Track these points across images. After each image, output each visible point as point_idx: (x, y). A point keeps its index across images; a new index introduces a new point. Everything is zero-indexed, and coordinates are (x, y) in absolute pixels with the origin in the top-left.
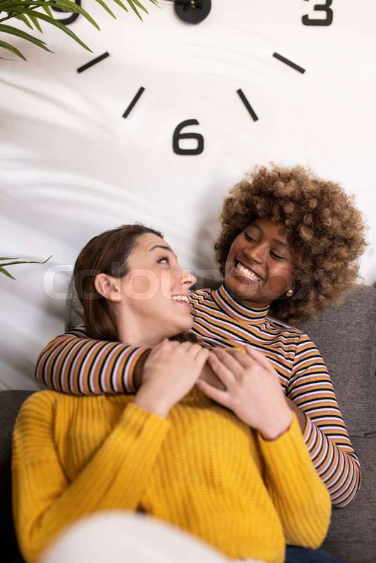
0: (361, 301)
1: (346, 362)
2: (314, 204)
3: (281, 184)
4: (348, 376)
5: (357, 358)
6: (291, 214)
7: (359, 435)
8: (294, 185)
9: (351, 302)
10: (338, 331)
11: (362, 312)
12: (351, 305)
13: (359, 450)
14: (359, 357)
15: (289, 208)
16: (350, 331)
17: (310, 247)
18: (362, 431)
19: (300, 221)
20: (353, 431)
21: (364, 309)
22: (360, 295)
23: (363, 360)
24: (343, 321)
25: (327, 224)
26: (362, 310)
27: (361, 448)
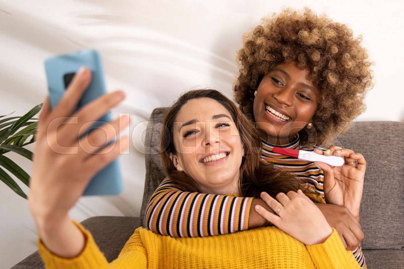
0: (397, 136)
1: (388, 187)
2: (335, 50)
3: (305, 33)
4: (389, 199)
5: (396, 184)
6: (318, 62)
7: (396, 248)
8: (317, 33)
9: (389, 137)
10: (380, 161)
11: (399, 145)
12: (390, 140)
13: (397, 261)
14: (397, 183)
15: (316, 57)
16: (390, 161)
17: (335, 89)
18: (399, 244)
19: (326, 67)
20: (392, 245)
21: (401, 143)
22: (397, 130)
23: (400, 185)
24: (384, 153)
25: (346, 67)
26: (399, 143)
27: (399, 260)
